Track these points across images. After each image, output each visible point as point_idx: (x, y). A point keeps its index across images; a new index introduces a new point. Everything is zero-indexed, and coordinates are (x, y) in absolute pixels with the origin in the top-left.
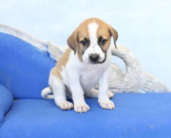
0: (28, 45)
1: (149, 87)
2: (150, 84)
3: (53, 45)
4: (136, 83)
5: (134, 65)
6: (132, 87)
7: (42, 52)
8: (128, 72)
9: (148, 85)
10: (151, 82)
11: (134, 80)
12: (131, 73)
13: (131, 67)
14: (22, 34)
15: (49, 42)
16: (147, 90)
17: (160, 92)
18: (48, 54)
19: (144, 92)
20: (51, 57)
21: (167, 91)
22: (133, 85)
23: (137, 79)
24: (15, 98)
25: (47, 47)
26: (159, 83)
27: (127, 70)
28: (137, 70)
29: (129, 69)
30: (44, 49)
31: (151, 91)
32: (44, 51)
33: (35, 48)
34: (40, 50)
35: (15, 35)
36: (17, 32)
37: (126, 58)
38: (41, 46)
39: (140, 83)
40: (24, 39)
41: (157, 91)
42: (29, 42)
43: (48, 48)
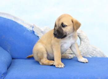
0: (21, 26)
1: (94, 54)
2: (95, 52)
3: (37, 26)
4: (86, 51)
5: (85, 40)
6: (83, 54)
8: (82, 44)
9: (93, 52)
10: (95, 51)
11: (85, 49)
12: (83, 45)
13: (84, 41)
14: (18, 19)
15: (34, 25)
16: (93, 56)
17: (100, 57)
18: (34, 32)
19: (91, 57)
20: (35, 34)
21: (105, 57)
22: (84, 52)
23: (87, 49)
25: (33, 27)
26: (100, 51)
27: (81, 43)
29: (82, 42)
30: (31, 29)
31: (95, 56)
32: (31, 30)
33: (25, 28)
34: (29, 30)
35: (13, 20)
36: (15, 18)
37: (81, 36)
38: (29, 27)
39: (88, 51)
41: (98, 56)
42: (22, 24)
43: (34, 28)
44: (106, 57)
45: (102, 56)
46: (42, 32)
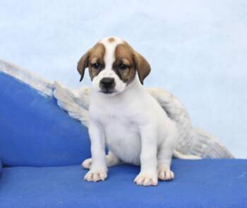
0: (25, 87)
1: (202, 150)
2: (204, 146)
3: (63, 86)
4: (184, 144)
7: (46, 97)
9: (201, 147)
11: (181, 139)
14: (16, 70)
15: (55, 82)
17: (218, 157)
18: (55, 100)
20: (59, 104)
21: (229, 157)
23: (185, 138)
24: (5, 166)
25: (53, 89)
26: (217, 144)
28: (185, 125)
30: (49, 93)
32: (48, 97)
33: (35, 91)
34: (43, 95)
35: (5, 71)
36: (9, 66)
37: (169, 108)
38: (44, 88)
39: (189, 145)
40: (19, 77)
41: (214, 156)
42: (26, 81)
43: (55, 91)
44: (231, 158)
45: (223, 155)
46: (76, 100)
